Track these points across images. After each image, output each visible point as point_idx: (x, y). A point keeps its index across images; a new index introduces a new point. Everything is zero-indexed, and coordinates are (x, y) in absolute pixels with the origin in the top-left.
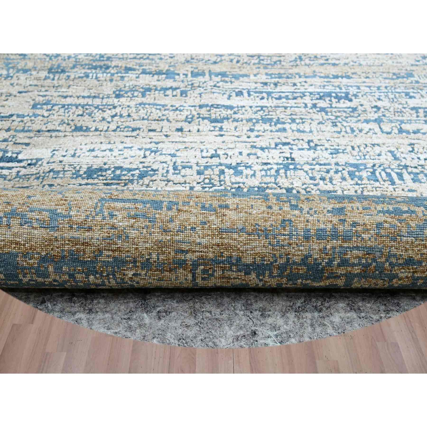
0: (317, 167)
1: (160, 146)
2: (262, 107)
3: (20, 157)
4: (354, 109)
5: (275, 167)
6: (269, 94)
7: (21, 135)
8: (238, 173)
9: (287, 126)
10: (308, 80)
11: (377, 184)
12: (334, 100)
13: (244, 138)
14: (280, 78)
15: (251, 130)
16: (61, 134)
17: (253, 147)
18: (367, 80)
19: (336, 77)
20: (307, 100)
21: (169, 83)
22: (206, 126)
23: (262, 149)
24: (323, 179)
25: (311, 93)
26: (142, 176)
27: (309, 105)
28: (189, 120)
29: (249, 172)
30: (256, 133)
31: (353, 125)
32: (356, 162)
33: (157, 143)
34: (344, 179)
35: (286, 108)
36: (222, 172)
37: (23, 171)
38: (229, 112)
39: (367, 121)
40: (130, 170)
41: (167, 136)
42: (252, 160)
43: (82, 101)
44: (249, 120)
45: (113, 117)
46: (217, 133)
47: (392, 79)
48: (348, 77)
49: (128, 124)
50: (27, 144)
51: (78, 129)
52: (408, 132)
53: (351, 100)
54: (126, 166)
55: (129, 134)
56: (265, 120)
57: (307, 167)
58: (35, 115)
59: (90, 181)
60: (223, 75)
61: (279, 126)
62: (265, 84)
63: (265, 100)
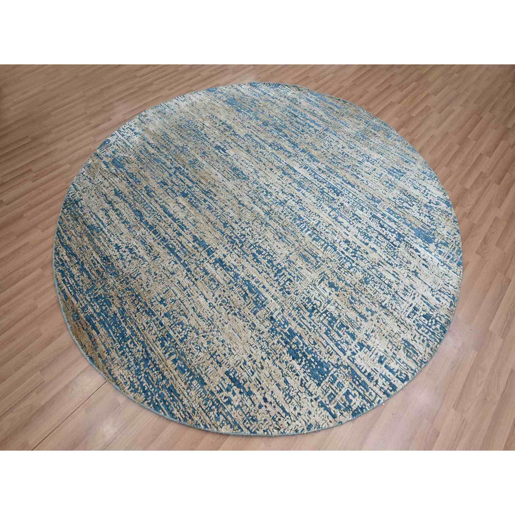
0: (289, 210)
1: (260, 171)
2: (305, 178)
3: (227, 151)
4: (334, 199)
5: (278, 201)
6: (316, 174)
7: (233, 144)
8: (266, 195)
9: (302, 190)
10: (336, 178)
11: (297, 227)
12: (333, 191)
13: (284, 185)
14: (328, 170)
15: (290, 184)
16: (242, 149)
17: (282, 190)
18: (357, 192)
19: (349, 183)
20: (323, 186)
21: (290, 150)
22: (280, 173)
23: (283, 192)
24: (285, 214)
25: (329, 183)
26: (244, 179)
27: (321, 188)
28: (278, 168)
29: (269, 197)
30: (290, 186)
31: (323, 205)
32: (303, 217)
33: (260, 170)
34: (290, 218)
35: (312, 183)
36: (263, 192)
37: (223, 157)
38: (293, 173)
39: (330, 207)
40: (244, 174)
41: (266, 169)
42: (274, 194)
43: (259, 141)
44: (294, 180)
45: (261, 152)
46: (279, 178)
47: (368, 198)
48: (353, 186)
49: (261, 157)
50: (232, 148)
51: (248, 151)
52: (337, 220)
53: (338, 196)
54: (244, 173)
55: (257, 161)
56: (299, 183)
57: (286, 207)
58: (243, 139)
59: (232, 171)
60: (311, 156)
61: (300, 188)
62: (320, 169)
63: (310, 176)
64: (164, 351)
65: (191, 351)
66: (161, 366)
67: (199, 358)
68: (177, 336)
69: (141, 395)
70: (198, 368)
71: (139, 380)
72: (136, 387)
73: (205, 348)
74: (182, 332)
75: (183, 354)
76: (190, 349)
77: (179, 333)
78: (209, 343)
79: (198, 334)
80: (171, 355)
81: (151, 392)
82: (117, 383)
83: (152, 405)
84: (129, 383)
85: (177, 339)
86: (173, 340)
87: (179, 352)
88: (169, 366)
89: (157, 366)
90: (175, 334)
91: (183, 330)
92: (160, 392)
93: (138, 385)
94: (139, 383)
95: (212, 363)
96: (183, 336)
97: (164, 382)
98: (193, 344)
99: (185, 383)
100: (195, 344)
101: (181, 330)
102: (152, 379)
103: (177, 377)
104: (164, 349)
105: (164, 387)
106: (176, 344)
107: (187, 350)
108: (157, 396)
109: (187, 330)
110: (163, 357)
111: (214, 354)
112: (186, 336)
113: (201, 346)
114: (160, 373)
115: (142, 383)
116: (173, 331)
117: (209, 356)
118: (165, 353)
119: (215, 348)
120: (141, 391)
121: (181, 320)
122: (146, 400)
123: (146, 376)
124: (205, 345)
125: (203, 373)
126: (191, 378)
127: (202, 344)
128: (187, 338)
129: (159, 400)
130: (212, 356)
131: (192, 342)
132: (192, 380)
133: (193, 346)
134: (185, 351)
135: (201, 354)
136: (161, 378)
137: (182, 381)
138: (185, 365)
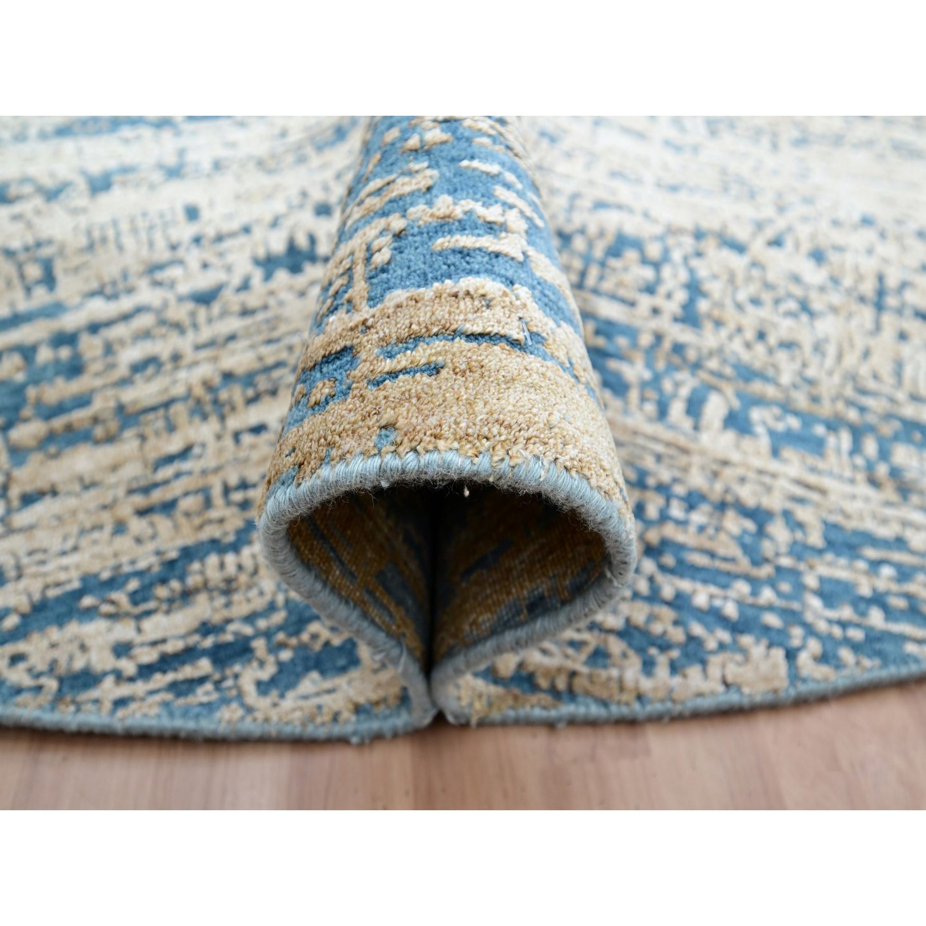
64: (650, 408)
65: (772, 340)
66: (697, 480)
67: (831, 350)
68: (656, 311)
69: (744, 651)
70: (864, 392)
71: (654, 597)
72: (678, 635)
73: (822, 289)
74: (658, 281)
75: (747, 374)
76: (761, 336)
77: (650, 289)
78: (818, 256)
79: (739, 248)
80: (694, 407)
81: (770, 608)
82: (554, 692)
83: (846, 654)
84: (616, 646)
85: (664, 323)
86: (646, 340)
87: (720, 375)
88: (735, 457)
89: (679, 490)
90: (632, 304)
91: (657, 266)
92: (811, 581)
93: (676, 623)
94: (668, 614)
95: (903, 336)
96: (681, 296)
97: (779, 532)
98: (756, 301)
99: (873, 482)
100: (767, 297)
101: (648, 273)
102: (712, 555)
103: (812, 479)
104: (643, 399)
105: (799, 550)
106: (678, 348)
107: (748, 346)
108: (815, 602)
109: (677, 256)
110: (668, 435)
111: (881, 293)
112: (694, 288)
113: (798, 291)
114: (722, 506)
115: (680, 602)
116: (613, 297)
117: (867, 314)
118: (663, 412)
119: (869, 266)
120: (724, 636)
121: (611, 230)
122: (791, 655)
123: (669, 560)
124: (814, 275)
125: (901, 396)
126: (870, 447)
127: (796, 279)
128: (705, 295)
129: (846, 613)
130: (879, 307)
131: (742, 296)
132: (884, 454)
133: (765, 312)
134: (745, 356)
135: (827, 326)
136: (750, 525)
137: (852, 481)
138: (796, 413)
